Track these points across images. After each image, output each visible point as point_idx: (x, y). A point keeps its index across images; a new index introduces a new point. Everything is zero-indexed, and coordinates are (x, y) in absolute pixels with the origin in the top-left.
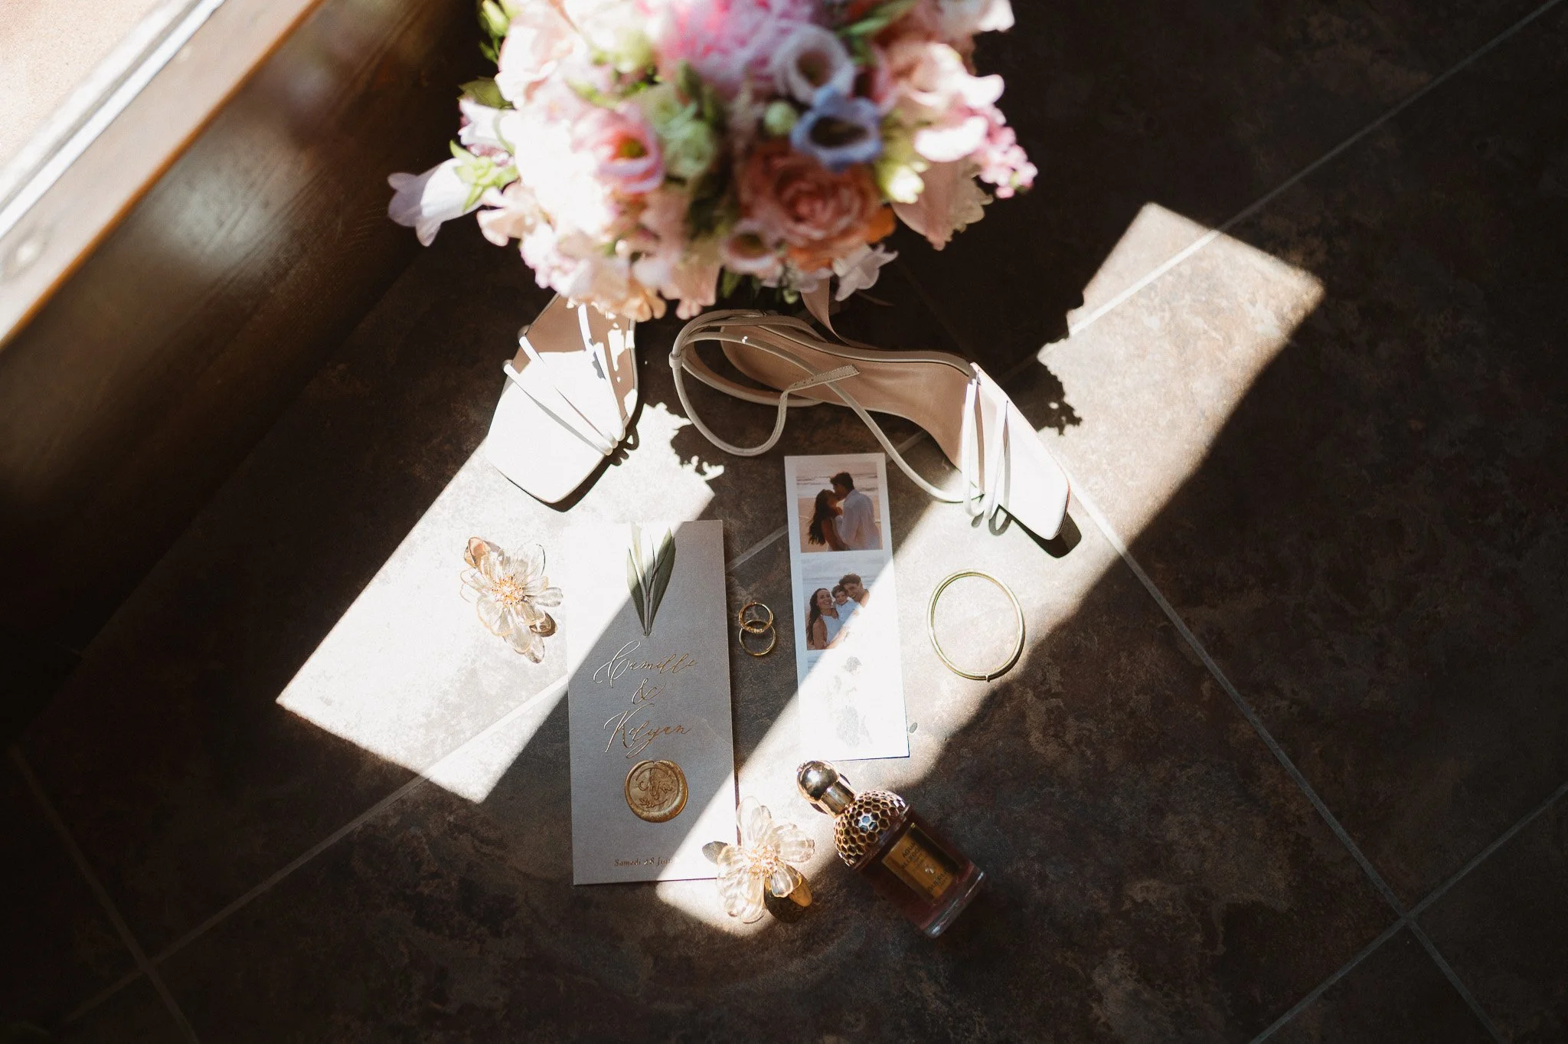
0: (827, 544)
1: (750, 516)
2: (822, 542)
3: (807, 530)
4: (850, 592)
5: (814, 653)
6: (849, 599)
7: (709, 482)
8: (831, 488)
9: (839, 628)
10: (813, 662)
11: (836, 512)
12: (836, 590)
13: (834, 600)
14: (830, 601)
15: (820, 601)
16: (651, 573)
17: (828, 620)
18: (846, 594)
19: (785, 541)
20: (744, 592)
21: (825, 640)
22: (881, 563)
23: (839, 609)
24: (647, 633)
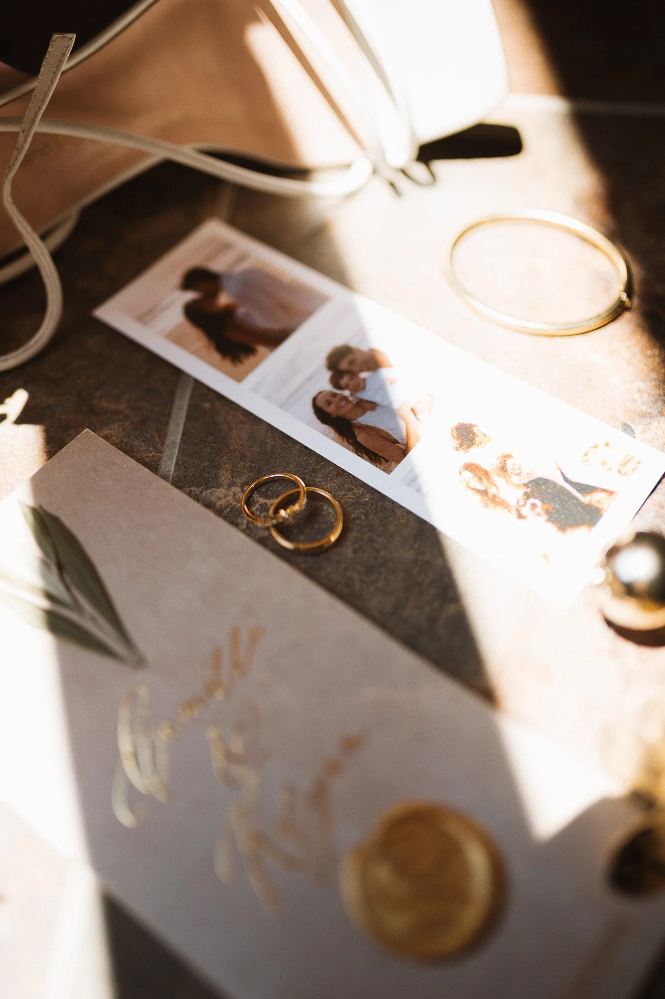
0: (261, 349)
1: (122, 406)
2: (250, 351)
3: (216, 356)
4: (355, 368)
5: (401, 469)
6: (363, 375)
7: (22, 419)
8: (190, 296)
9: (392, 413)
10: (413, 481)
11: (229, 311)
12: (336, 381)
13: (346, 393)
14: (345, 398)
15: (331, 409)
16: (54, 576)
17: (367, 419)
18: (353, 374)
19: (202, 391)
20: (220, 492)
21: (395, 442)
22: (351, 311)
23: (367, 395)
24: (140, 662)
